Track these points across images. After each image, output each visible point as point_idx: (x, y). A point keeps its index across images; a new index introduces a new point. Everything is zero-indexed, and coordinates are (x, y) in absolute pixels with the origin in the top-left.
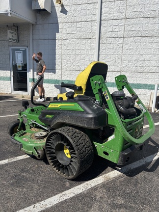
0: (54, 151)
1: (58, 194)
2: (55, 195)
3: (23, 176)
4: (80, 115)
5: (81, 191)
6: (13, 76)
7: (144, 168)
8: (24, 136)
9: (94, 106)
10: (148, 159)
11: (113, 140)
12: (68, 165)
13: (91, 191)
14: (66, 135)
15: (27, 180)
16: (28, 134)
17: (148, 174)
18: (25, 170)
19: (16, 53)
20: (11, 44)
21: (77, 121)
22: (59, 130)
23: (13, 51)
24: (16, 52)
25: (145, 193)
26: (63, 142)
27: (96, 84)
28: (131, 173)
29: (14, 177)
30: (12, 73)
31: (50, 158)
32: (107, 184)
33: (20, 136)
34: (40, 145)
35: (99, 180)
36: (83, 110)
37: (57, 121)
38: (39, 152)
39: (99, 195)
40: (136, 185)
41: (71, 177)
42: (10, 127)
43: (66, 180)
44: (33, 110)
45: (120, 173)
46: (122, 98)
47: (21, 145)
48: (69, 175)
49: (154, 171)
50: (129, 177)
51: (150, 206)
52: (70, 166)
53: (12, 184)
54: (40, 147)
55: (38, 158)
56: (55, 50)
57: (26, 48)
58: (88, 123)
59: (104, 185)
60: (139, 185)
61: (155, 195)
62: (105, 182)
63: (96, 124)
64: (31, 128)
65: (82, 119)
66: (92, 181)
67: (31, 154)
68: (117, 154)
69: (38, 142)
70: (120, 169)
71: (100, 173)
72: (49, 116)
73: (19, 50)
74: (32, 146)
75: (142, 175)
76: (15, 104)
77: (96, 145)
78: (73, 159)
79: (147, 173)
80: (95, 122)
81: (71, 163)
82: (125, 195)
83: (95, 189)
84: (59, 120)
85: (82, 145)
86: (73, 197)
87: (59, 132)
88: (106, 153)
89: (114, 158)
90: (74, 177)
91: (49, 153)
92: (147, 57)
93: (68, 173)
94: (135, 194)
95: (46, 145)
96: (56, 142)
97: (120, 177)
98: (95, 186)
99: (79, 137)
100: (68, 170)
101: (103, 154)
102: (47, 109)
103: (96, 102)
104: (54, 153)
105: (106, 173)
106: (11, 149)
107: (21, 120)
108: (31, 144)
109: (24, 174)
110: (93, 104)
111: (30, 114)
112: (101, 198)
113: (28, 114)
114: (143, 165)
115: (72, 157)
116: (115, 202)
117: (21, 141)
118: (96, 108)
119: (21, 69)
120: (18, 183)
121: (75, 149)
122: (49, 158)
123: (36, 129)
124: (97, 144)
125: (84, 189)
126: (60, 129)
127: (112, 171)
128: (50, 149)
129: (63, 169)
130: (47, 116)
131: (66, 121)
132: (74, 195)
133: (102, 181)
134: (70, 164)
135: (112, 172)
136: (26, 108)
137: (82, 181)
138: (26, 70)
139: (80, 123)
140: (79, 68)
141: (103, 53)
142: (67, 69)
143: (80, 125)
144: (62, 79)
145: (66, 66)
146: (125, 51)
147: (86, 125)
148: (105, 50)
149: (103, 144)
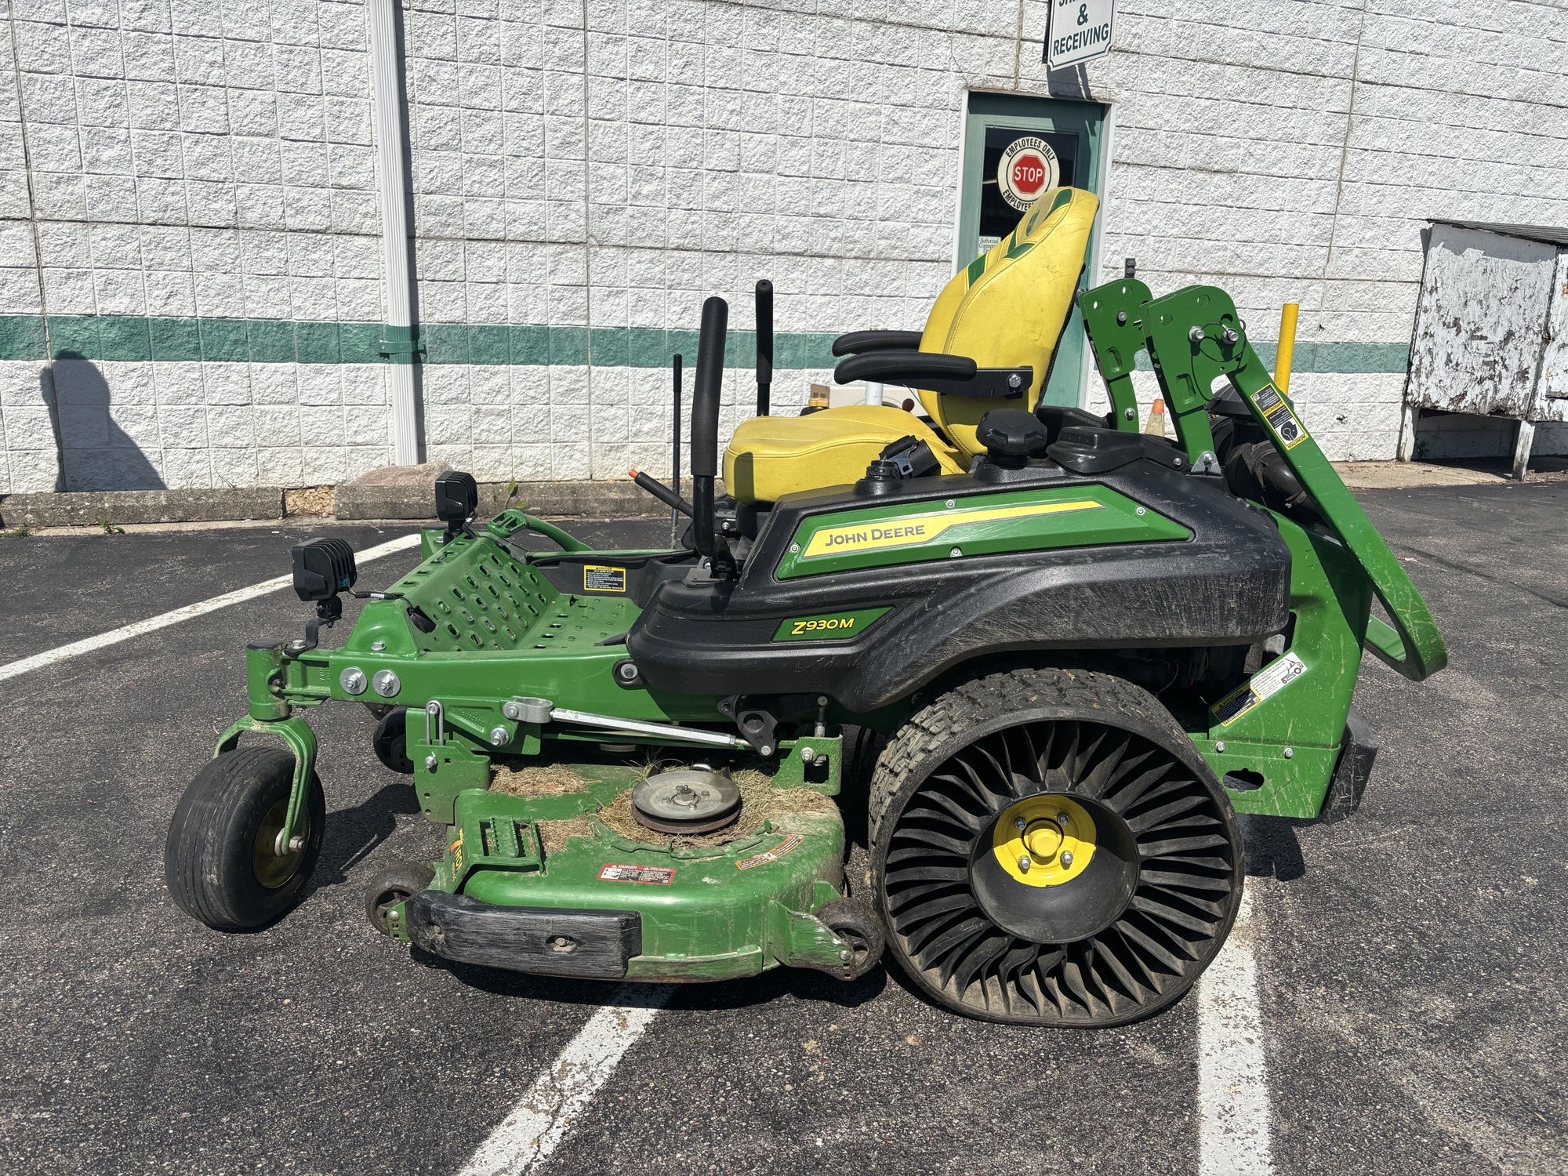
11: (1294, 691)
68: (1326, 760)
72: (824, 624)
88: (1245, 779)
89: (1297, 787)
102: (786, 570)
103: (1199, 466)
130: (802, 627)
139: (1192, 622)
140: (222, 210)
141: (434, 94)
142: (97, 213)
143: (1186, 632)
144: (52, 308)
145: (79, 188)
146: (606, 89)
147: (1241, 621)
148: (449, 68)
149: (1215, 731)
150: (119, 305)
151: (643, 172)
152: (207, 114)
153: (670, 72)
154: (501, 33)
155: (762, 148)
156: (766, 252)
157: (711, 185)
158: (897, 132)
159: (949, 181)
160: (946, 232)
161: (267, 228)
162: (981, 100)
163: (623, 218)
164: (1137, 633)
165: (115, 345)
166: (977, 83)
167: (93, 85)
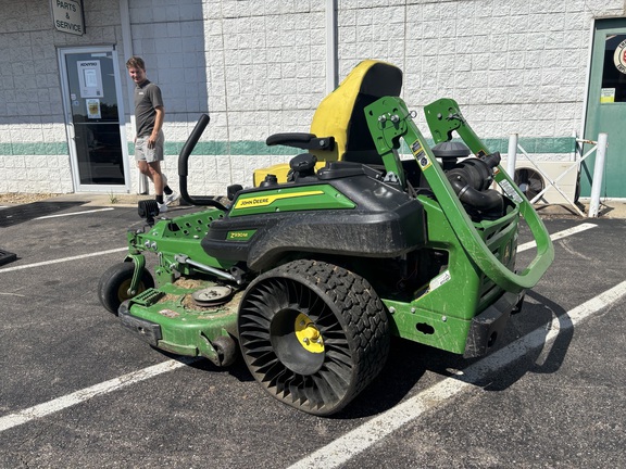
0: (266, 336)
1: (301, 458)
2: (292, 463)
3: (181, 421)
4: (345, 219)
5: (366, 444)
6: (76, 140)
7: (526, 364)
8: (161, 302)
9: (383, 190)
10: (531, 340)
11: (445, 287)
12: (317, 374)
13: (395, 441)
14: (306, 282)
15: (195, 430)
16: (172, 298)
17: (544, 379)
18: (181, 402)
19: (80, 68)
20: (61, 39)
21: (336, 239)
22: (283, 271)
23: (71, 61)
24: (79, 63)
25: (551, 430)
26: (295, 307)
27: (384, 123)
28: (496, 382)
29: (154, 425)
30: (71, 129)
31: (254, 360)
32: (436, 416)
33: (148, 305)
34: (220, 323)
35: (409, 410)
36: (353, 205)
37: (270, 246)
38: (220, 344)
39: (422, 450)
40: (518, 412)
41: (329, 407)
42: (106, 284)
43: (312, 419)
44: (173, 227)
45: (464, 384)
46: (460, 160)
47: (159, 331)
48: (321, 403)
49: (556, 369)
50: (492, 393)
51: (574, 462)
52: (324, 374)
53: (153, 446)
54: (218, 330)
55: (216, 362)
56: (203, 52)
57: (110, 49)
58: (374, 240)
59: (427, 421)
60: (528, 411)
61: (579, 433)
62: (427, 412)
63: (397, 241)
64: (174, 279)
65: (354, 230)
66: (390, 412)
67: (193, 354)
68: (463, 326)
69: (212, 317)
70: (461, 373)
71: (409, 389)
72: (239, 234)
73: (87, 56)
74: (194, 330)
75: (526, 383)
76: (93, 221)
77: (391, 309)
78: (331, 354)
79: (539, 376)
80: (394, 235)
81: (328, 365)
82: (494, 441)
83: (405, 432)
84: (276, 242)
85: (358, 309)
86: (348, 462)
87: (285, 275)
88: (425, 328)
89: (450, 337)
90: (339, 407)
91: (248, 346)
92: (478, 60)
93: (319, 397)
94: (522, 435)
95: (241, 320)
96: (274, 307)
97: (466, 395)
98: (404, 426)
99: (347, 285)
100: (316, 388)
101: (416, 331)
102: (231, 214)
103: (387, 178)
104: (268, 343)
105: (423, 388)
106: (119, 347)
107: (137, 261)
108: (190, 322)
109: (182, 415)
110: (379, 186)
111: (168, 239)
112: (431, 456)
113: (160, 238)
114: (523, 358)
115: (328, 348)
116: (472, 463)
117: (154, 318)
118: (389, 194)
119: (98, 115)
120: (171, 441)
121: (341, 319)
122: (250, 361)
123: (190, 281)
124: (393, 306)
125: (375, 438)
126: (284, 267)
127: (439, 380)
128: (253, 334)
129: (301, 388)
130: (233, 235)
131: (302, 242)
132: (349, 457)
133: (420, 411)
134: (324, 369)
135: (439, 384)
136: (151, 222)
137: (363, 416)
138: (117, 119)
139: (349, 245)
140: (278, 104)
141: (348, 55)
142: (243, 108)
143: (347, 248)
144: (231, 139)
145: (239, 100)
146: (413, 44)
147: (369, 246)
148: (353, 45)
149: (413, 302)
150: (248, 137)
151: (427, 76)
152: (275, 73)
153: (441, 33)
154: (373, 29)
155: (482, 59)
156: (482, 104)
157: (456, 78)
158: (553, 45)
159: (582, 63)
160: (580, 88)
161: (292, 109)
162: (601, 23)
163: (418, 95)
164: (329, 247)
165: (247, 150)
166: (600, 15)
167: (244, 67)
